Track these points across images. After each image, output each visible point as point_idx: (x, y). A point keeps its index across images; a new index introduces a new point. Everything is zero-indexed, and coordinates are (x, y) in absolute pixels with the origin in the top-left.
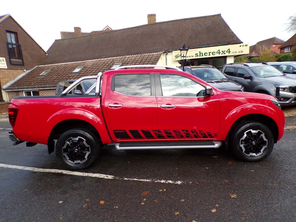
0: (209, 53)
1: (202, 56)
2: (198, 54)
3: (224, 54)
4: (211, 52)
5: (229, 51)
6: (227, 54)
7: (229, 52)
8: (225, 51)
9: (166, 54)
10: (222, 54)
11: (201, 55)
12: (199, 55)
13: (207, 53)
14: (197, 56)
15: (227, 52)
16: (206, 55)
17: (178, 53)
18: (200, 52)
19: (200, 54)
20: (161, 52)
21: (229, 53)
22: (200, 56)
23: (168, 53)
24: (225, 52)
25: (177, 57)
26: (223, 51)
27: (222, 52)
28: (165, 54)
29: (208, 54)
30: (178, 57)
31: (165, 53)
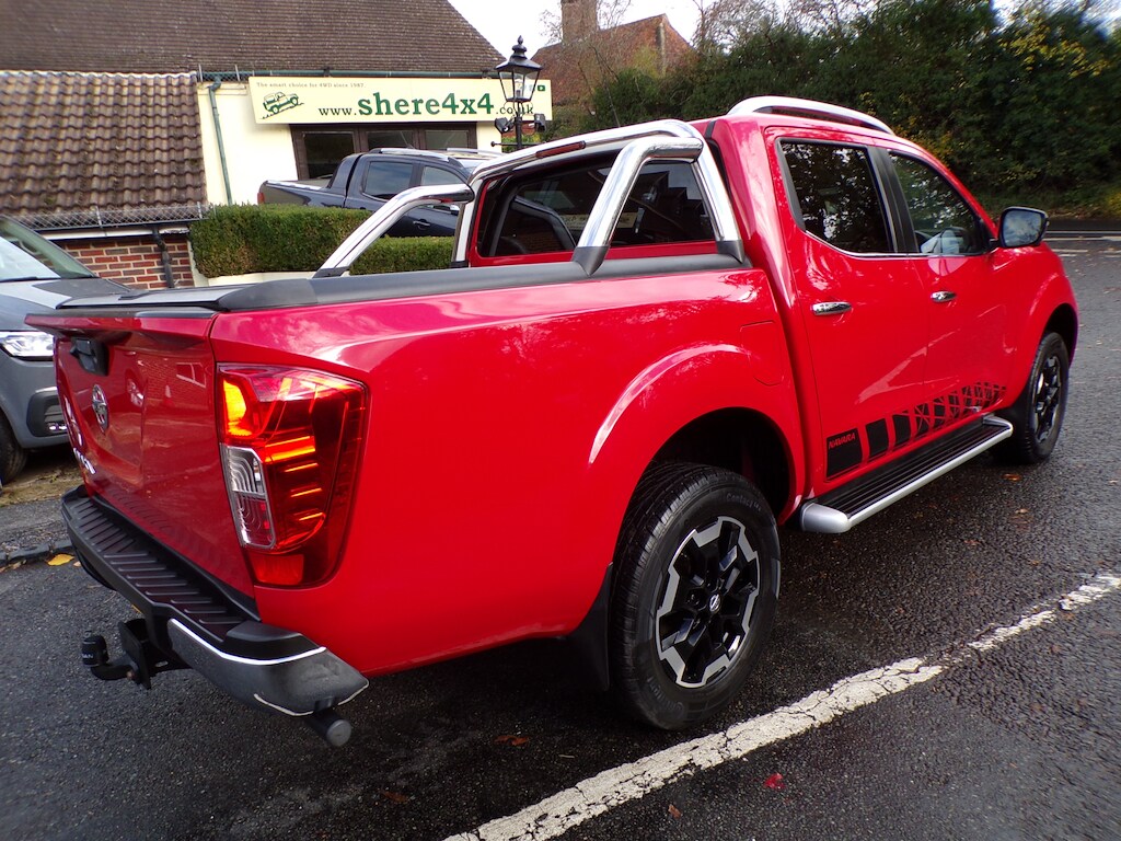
0: (416, 103)
1: (389, 112)
2: (368, 102)
3: (472, 112)
4: (421, 101)
5: (488, 101)
6: (481, 115)
7: (489, 107)
8: (472, 101)
9: (213, 90)
10: (464, 112)
11: (383, 106)
12: (375, 110)
13: (406, 105)
14: (366, 111)
15: (480, 106)
16: (403, 109)
17: (277, 90)
18: (377, 95)
19: (379, 102)
20: (188, 75)
21: (489, 112)
22: (379, 112)
23: (224, 85)
24: (474, 106)
25: (275, 110)
26: (464, 101)
27: (462, 106)
28: (207, 84)
29: (411, 107)
30: (278, 107)
31: (207, 79)
